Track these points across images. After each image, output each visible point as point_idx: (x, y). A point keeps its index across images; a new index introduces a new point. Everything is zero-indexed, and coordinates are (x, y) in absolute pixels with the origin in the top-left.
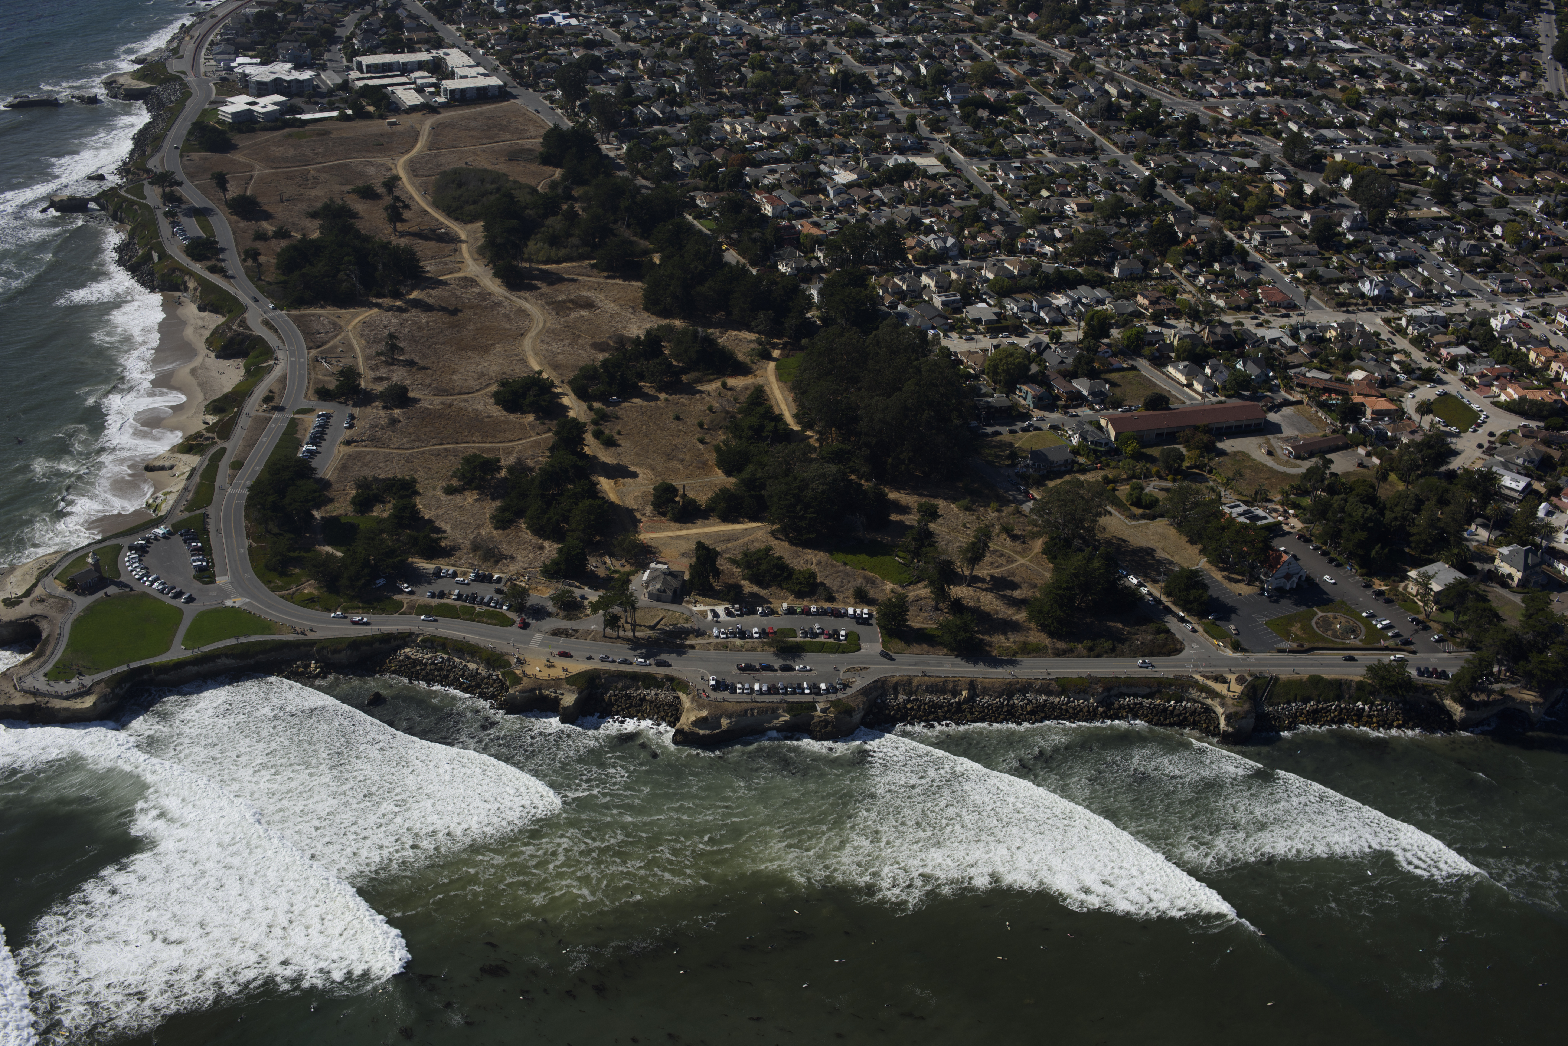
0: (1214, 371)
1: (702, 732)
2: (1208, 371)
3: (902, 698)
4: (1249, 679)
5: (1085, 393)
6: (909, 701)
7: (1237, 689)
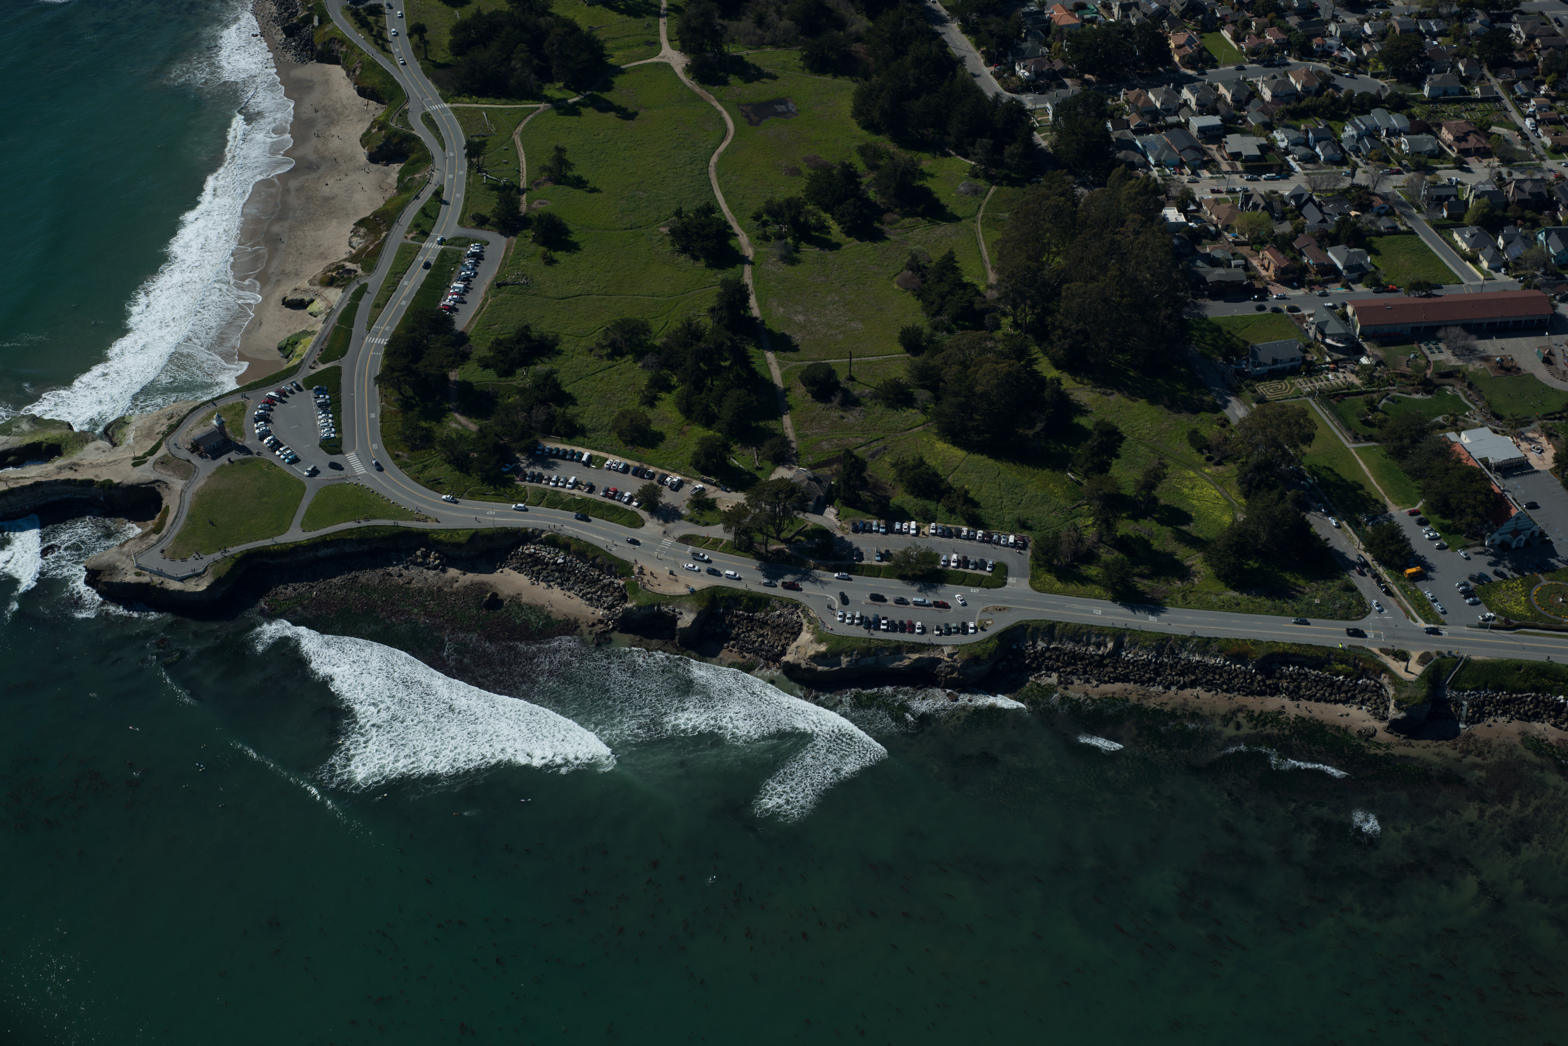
0: (1507, 243)
1: (820, 668)
2: (1501, 241)
3: (1041, 645)
4: (1436, 657)
5: (1341, 267)
6: (1048, 649)
7: (1417, 669)
